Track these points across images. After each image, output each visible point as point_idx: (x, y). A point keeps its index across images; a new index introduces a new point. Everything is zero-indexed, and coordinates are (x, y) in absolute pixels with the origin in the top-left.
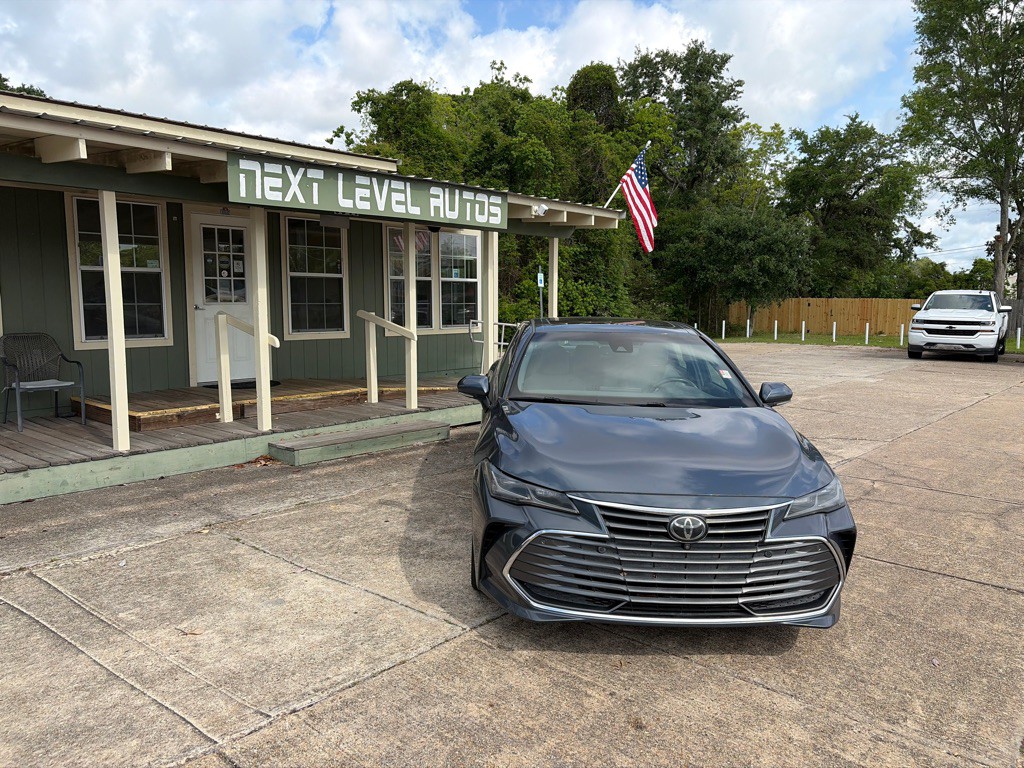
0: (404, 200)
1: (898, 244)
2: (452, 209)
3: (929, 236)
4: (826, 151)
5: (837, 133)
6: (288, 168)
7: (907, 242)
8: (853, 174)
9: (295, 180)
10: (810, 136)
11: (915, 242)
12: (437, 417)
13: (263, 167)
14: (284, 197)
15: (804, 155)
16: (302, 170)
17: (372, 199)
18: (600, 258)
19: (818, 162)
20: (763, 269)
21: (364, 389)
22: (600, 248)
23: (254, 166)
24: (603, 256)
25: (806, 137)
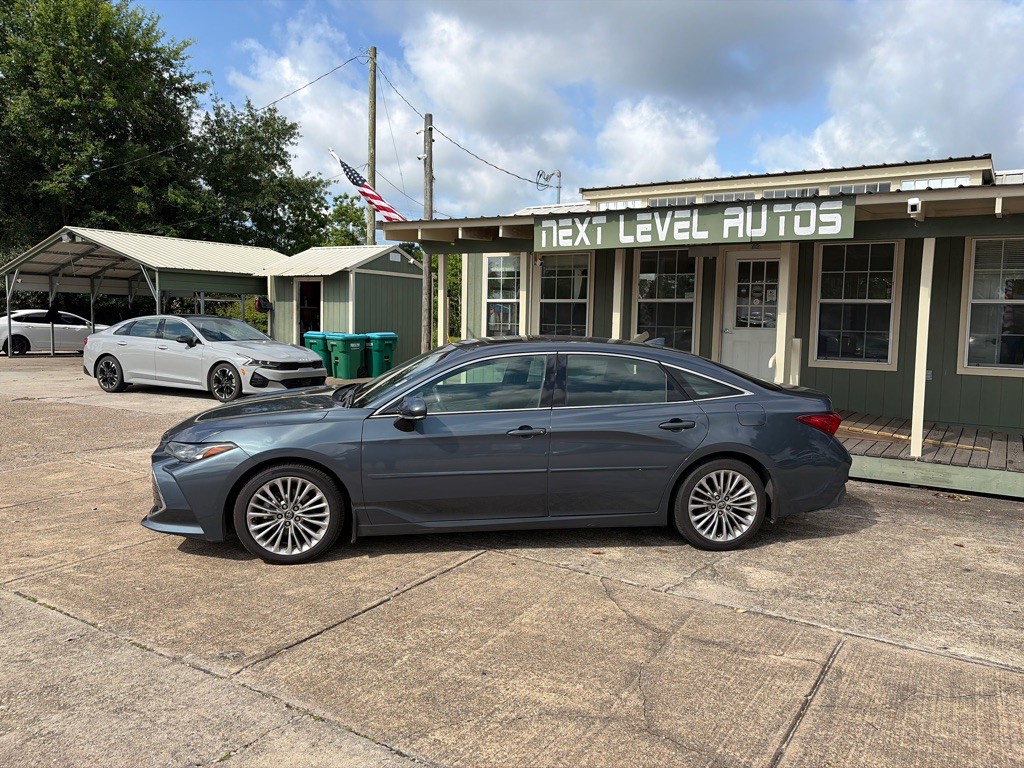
0: (688, 227)
6: (577, 220)
9: (582, 228)
13: (558, 223)
14: (573, 243)
16: (588, 220)
17: (654, 233)
23: (552, 223)
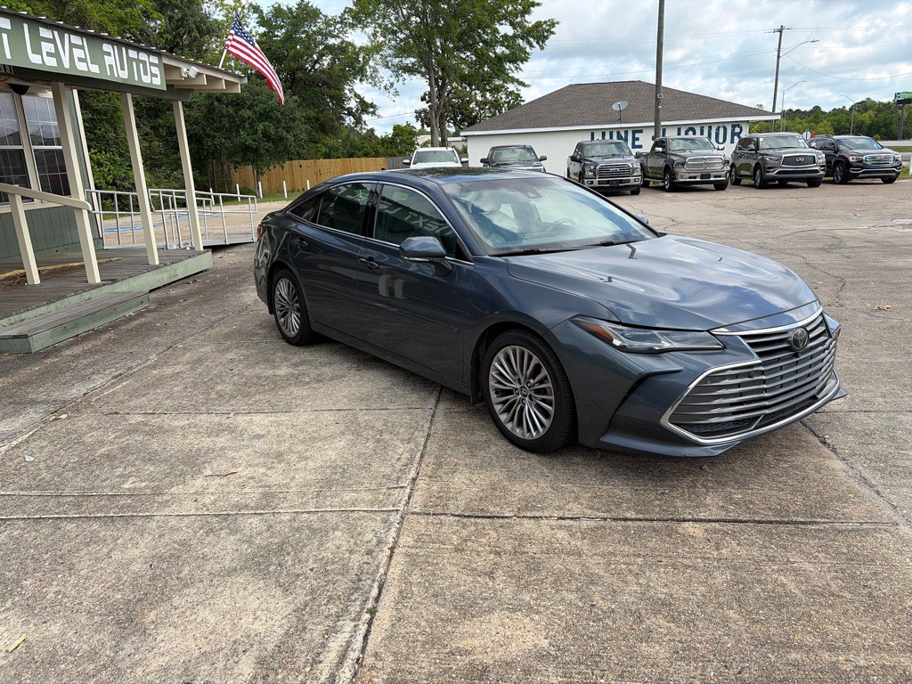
0: (84, 57)
1: (350, 113)
2: (123, 69)
3: (372, 106)
4: (282, 27)
5: (290, 9)
7: (357, 110)
8: (308, 50)
10: (265, 11)
11: (362, 111)
12: (121, 287)
15: (262, 30)
17: (56, 55)
18: (107, 126)
19: (277, 36)
20: (266, 135)
21: (22, 271)
22: (105, 114)
24: (111, 124)
25: (261, 11)
